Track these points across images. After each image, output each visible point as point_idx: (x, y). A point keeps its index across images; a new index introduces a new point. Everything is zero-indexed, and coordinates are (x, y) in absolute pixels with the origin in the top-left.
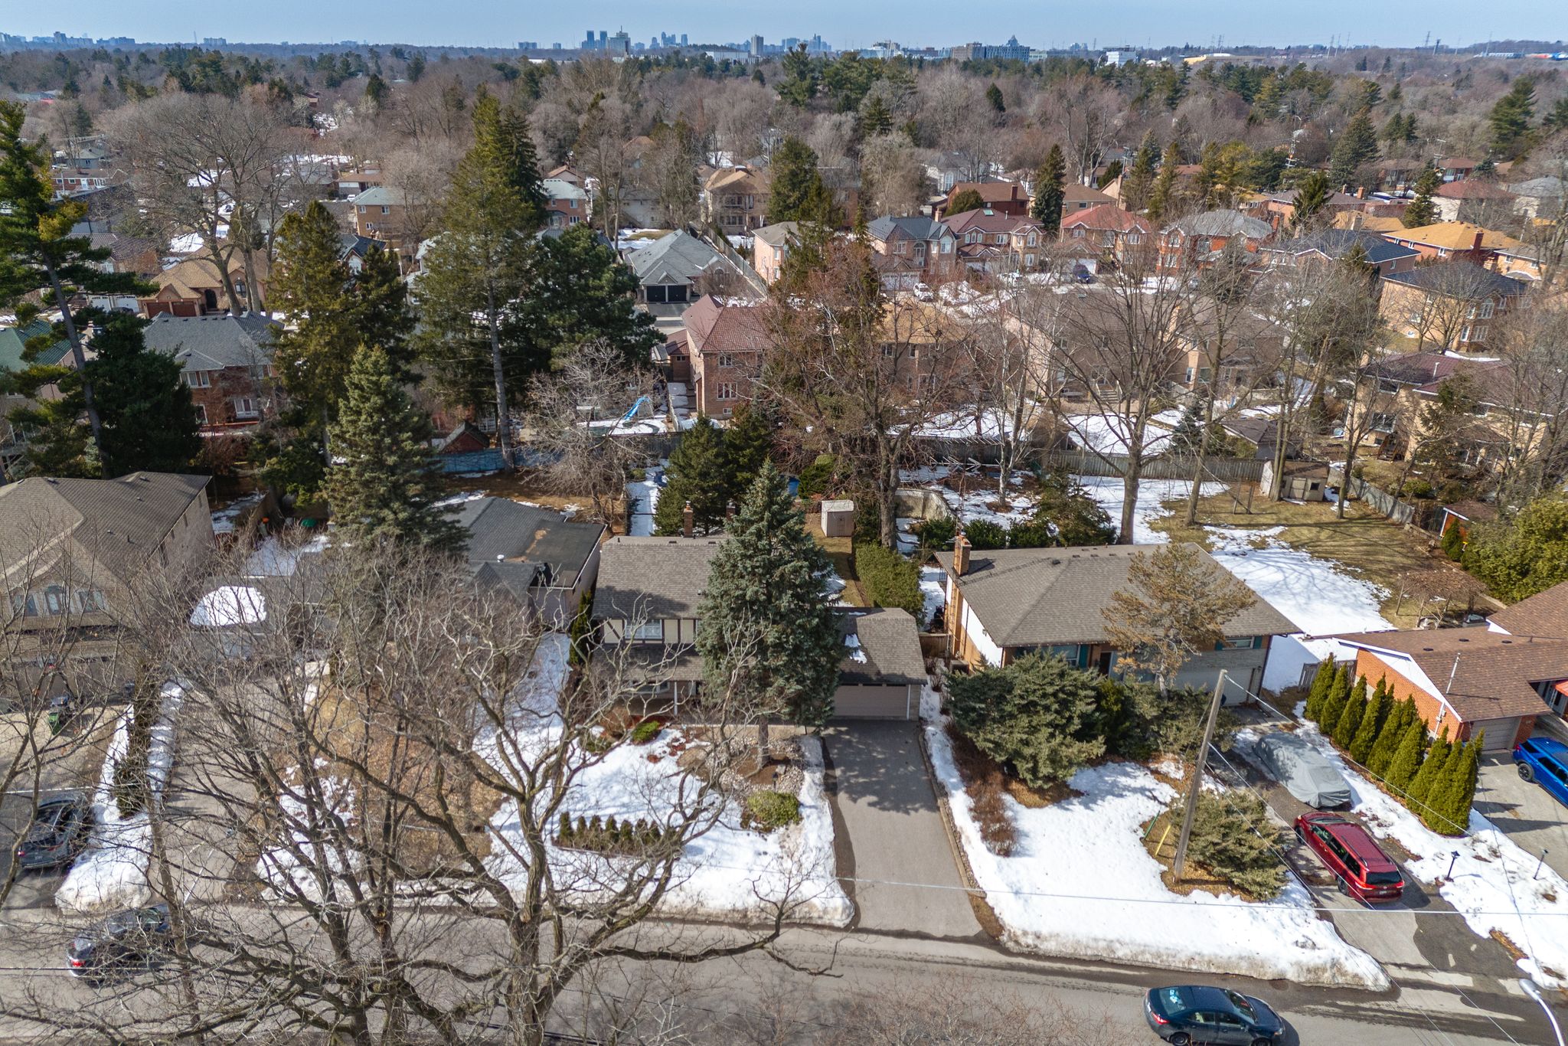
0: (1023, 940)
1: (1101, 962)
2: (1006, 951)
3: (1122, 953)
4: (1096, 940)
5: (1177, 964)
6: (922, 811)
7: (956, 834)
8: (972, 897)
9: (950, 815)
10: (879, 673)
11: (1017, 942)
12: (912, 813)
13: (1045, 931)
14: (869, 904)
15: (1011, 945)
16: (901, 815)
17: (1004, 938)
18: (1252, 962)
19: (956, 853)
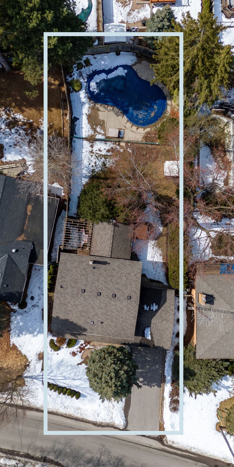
0: (169, 443)
1: (187, 451)
2: (163, 444)
3: (193, 451)
4: (188, 446)
5: (206, 455)
6: (156, 387)
7: (163, 399)
8: (160, 424)
9: (163, 390)
10: (154, 345)
11: (167, 442)
12: (152, 387)
13: (175, 441)
14: (131, 421)
15: (165, 442)
16: (149, 387)
17: (164, 439)
18: (225, 459)
19: (161, 406)
